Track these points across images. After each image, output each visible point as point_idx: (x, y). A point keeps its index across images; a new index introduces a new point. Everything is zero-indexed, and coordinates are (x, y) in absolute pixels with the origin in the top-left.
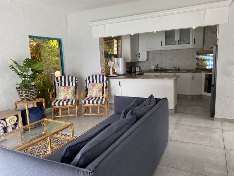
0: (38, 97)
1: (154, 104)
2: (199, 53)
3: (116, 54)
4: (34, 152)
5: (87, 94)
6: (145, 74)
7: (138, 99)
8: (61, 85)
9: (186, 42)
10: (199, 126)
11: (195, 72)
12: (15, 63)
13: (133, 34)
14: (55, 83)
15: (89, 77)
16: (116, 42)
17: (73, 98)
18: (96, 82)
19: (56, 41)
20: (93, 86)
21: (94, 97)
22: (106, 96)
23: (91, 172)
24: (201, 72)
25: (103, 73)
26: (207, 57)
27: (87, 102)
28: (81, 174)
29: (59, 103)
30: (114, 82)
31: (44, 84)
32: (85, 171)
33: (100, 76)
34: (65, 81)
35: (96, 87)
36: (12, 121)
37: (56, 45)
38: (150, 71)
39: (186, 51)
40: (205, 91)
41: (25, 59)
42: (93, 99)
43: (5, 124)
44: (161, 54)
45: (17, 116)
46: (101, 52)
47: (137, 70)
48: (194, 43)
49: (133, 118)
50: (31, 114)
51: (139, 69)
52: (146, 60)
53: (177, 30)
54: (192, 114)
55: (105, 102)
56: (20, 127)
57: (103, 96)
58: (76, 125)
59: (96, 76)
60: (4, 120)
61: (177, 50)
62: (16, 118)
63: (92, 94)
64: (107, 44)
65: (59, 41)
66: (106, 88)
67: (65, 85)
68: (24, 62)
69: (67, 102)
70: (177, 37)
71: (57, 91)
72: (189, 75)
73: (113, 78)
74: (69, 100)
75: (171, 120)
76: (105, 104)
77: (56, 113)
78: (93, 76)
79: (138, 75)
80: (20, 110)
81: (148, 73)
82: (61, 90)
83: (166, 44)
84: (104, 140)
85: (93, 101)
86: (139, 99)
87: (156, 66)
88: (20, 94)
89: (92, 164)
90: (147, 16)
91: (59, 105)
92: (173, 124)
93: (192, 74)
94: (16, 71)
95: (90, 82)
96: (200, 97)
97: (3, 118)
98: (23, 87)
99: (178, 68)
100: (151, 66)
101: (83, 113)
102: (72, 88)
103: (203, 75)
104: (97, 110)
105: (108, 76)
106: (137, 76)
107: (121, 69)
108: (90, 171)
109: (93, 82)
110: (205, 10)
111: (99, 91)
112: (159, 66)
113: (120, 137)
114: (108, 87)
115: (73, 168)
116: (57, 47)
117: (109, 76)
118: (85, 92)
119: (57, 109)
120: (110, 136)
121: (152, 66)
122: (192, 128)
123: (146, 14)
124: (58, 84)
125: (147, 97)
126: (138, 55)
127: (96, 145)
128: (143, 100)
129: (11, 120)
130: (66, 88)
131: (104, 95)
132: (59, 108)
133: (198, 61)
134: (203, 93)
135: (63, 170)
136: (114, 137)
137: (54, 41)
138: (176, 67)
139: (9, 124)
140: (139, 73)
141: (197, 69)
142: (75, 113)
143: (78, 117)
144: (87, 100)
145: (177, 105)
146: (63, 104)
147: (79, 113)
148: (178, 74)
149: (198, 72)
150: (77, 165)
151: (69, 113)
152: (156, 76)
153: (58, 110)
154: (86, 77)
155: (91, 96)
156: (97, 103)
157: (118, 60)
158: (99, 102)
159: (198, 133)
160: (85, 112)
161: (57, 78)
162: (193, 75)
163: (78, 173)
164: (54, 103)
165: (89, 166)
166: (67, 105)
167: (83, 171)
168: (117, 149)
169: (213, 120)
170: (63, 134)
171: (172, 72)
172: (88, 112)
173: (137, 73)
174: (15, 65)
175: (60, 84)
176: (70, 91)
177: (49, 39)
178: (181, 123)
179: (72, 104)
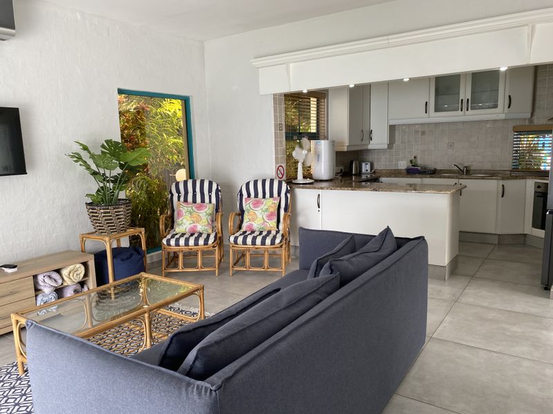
0: (133, 224)
1: (390, 249)
2: (521, 131)
3: (315, 131)
4: (104, 342)
5: (242, 221)
6: (383, 179)
7: (353, 236)
8: (186, 200)
9: (487, 104)
10: (509, 309)
11: (508, 179)
12: (85, 148)
13: (352, 86)
14: (172, 195)
15: (248, 184)
16: (316, 103)
17: (210, 231)
18: (264, 197)
19: (179, 101)
20: (256, 204)
21: (257, 230)
22: (284, 229)
23: (213, 388)
24: (523, 178)
25: (280, 176)
26: (546, 142)
27: (240, 240)
28: (193, 391)
29: (177, 240)
30: (305, 197)
31: (150, 198)
32: (202, 386)
33: (272, 181)
34: (194, 191)
35: (263, 207)
36: (75, 275)
37: (178, 111)
38: (396, 173)
39: (488, 126)
40: (535, 225)
41: (105, 141)
42: (253, 235)
43: (60, 282)
44: (423, 133)
45: (85, 264)
46: (278, 127)
47: (364, 170)
48: (509, 107)
49: (333, 279)
50: (118, 261)
51: (368, 167)
52: (386, 147)
53: (466, 74)
54: (493, 280)
55: (281, 242)
56: (91, 288)
57: (278, 227)
58: (215, 291)
59: (264, 182)
60: (58, 271)
61: (464, 122)
62: (82, 270)
63: (253, 223)
64: (295, 108)
65: (186, 101)
66: (286, 210)
67: (194, 201)
68: (103, 146)
69: (197, 240)
70: (465, 93)
71: (176, 213)
72: (493, 185)
73: (303, 188)
74: (200, 234)
75: (440, 291)
76: (281, 246)
77: (173, 263)
78: (256, 182)
79: (366, 181)
80: (91, 253)
81: (390, 176)
82: (184, 211)
83: (437, 110)
84: (257, 323)
85: (254, 239)
86: (355, 237)
87: (411, 161)
88: (94, 216)
89: (220, 373)
90: (387, 42)
91: (177, 244)
92: (445, 301)
93: (501, 183)
94: (88, 168)
95: (249, 195)
96: (521, 240)
97: (57, 267)
98: (100, 202)
99: (466, 167)
100: (398, 160)
101: (231, 266)
102: (209, 208)
103: (530, 185)
104: (263, 261)
105: (291, 182)
106: (363, 183)
107: (323, 168)
108: (212, 386)
109: (256, 195)
110: (533, 26)
111: (270, 216)
112: (419, 162)
113: (295, 319)
114: (291, 208)
115: (178, 378)
116: (180, 114)
117: (294, 181)
118: (238, 218)
119: (175, 253)
120: (270, 316)
121: (402, 160)
122: (491, 315)
123: (386, 37)
124: (179, 197)
125: (377, 234)
126: (366, 136)
127: (235, 334)
128: (366, 239)
129: (72, 273)
130: (196, 207)
131: (281, 227)
132: (179, 251)
133: (517, 150)
134: (529, 229)
135: (157, 381)
136: (281, 318)
137: (174, 101)
138: (461, 164)
139: (68, 282)
140: (369, 176)
141: (515, 170)
142: (212, 265)
143: (219, 275)
144: (240, 235)
145: (457, 255)
146: (187, 244)
147: (222, 264)
148: (464, 182)
149: (516, 178)
150: (190, 373)
151: (199, 265)
152: (411, 185)
153: (176, 256)
154: (241, 183)
155: (250, 227)
156: (263, 243)
157: (316, 145)
158: (268, 241)
159: (504, 326)
160: (235, 264)
161: (177, 184)
162: (503, 186)
163: (186, 390)
164: (168, 241)
165: (214, 378)
166: (195, 245)
167: (198, 386)
168: (283, 344)
169: (549, 298)
170: (182, 311)
171: (449, 177)
172: (243, 265)
173: (364, 177)
174: (84, 155)
175: (182, 199)
176: (205, 214)
177: (164, 96)
178: (463, 300)
179: (207, 244)
